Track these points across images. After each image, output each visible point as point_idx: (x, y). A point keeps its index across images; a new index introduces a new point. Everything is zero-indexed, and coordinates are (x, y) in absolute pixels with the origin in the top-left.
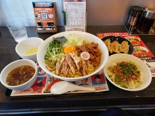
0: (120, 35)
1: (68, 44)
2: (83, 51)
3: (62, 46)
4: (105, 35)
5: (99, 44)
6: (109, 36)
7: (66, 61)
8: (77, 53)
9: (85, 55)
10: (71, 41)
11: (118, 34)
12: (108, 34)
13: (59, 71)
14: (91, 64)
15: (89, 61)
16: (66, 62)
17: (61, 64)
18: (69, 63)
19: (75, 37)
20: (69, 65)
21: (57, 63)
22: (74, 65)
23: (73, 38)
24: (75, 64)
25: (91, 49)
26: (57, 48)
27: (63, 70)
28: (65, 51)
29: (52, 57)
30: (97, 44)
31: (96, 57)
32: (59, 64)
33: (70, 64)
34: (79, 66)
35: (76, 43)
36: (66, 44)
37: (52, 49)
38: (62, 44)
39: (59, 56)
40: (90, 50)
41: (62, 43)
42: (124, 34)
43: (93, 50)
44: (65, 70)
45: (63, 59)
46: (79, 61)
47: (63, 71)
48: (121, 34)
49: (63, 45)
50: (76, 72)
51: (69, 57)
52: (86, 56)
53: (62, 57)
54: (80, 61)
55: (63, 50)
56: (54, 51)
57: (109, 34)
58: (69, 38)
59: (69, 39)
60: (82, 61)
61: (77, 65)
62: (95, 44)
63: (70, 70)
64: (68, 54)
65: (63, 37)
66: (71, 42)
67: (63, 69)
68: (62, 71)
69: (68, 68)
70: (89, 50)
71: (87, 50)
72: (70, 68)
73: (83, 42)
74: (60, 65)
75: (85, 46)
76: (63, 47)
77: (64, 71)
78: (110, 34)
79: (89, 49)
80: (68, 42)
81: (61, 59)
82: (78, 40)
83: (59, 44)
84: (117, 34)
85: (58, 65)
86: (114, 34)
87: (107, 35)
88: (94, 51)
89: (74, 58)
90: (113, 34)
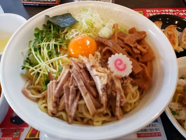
0: (175, 14)
1: (77, 33)
2: (113, 51)
3: (64, 37)
4: (149, 13)
5: (147, 33)
6: (155, 14)
7: (73, 78)
8: (100, 56)
9: (118, 62)
10: (84, 24)
11: (171, 10)
12: (152, 11)
13: (55, 105)
14: (133, 85)
15: (130, 80)
16: (72, 82)
17: (59, 85)
18: (80, 84)
19: (94, 15)
20: (80, 89)
21: (51, 82)
22: (92, 89)
23: (90, 17)
24: (95, 86)
25: (132, 45)
26: (53, 42)
27: (66, 101)
28: (71, 50)
29: (40, 66)
30: (144, 33)
31: (143, 65)
32: (54, 86)
33: (81, 86)
34: (106, 96)
35: (97, 30)
36: (73, 30)
37: (42, 44)
38: (65, 31)
39: (57, 63)
40: (131, 47)
41: (65, 28)
42: (182, 12)
43: (136, 48)
44: (70, 103)
45: (65, 72)
46: (105, 81)
47: (65, 103)
48: (177, 12)
49: (66, 33)
50: (97, 108)
51: (80, 68)
52: (121, 67)
53: (64, 68)
54: (109, 82)
55: (67, 45)
56: (45, 48)
57: (155, 11)
58: (80, 16)
59: (82, 19)
60: (112, 81)
61: (101, 93)
62: (139, 33)
63: (81, 102)
64: (77, 58)
65: (67, 15)
66: (85, 26)
67: (64, 100)
68: (62, 104)
69: (78, 97)
70: (126, 47)
71: (123, 48)
72: (81, 98)
73: (114, 27)
74: (57, 88)
75: (118, 38)
76: (66, 38)
77: (68, 105)
78: (157, 11)
79: (127, 45)
80: (79, 27)
81: (60, 71)
82: (102, 22)
83: (58, 31)
84: (169, 12)
85: (52, 89)
86: (164, 11)
87: (151, 13)
88: (139, 52)
89: (93, 72)
90: (162, 12)
